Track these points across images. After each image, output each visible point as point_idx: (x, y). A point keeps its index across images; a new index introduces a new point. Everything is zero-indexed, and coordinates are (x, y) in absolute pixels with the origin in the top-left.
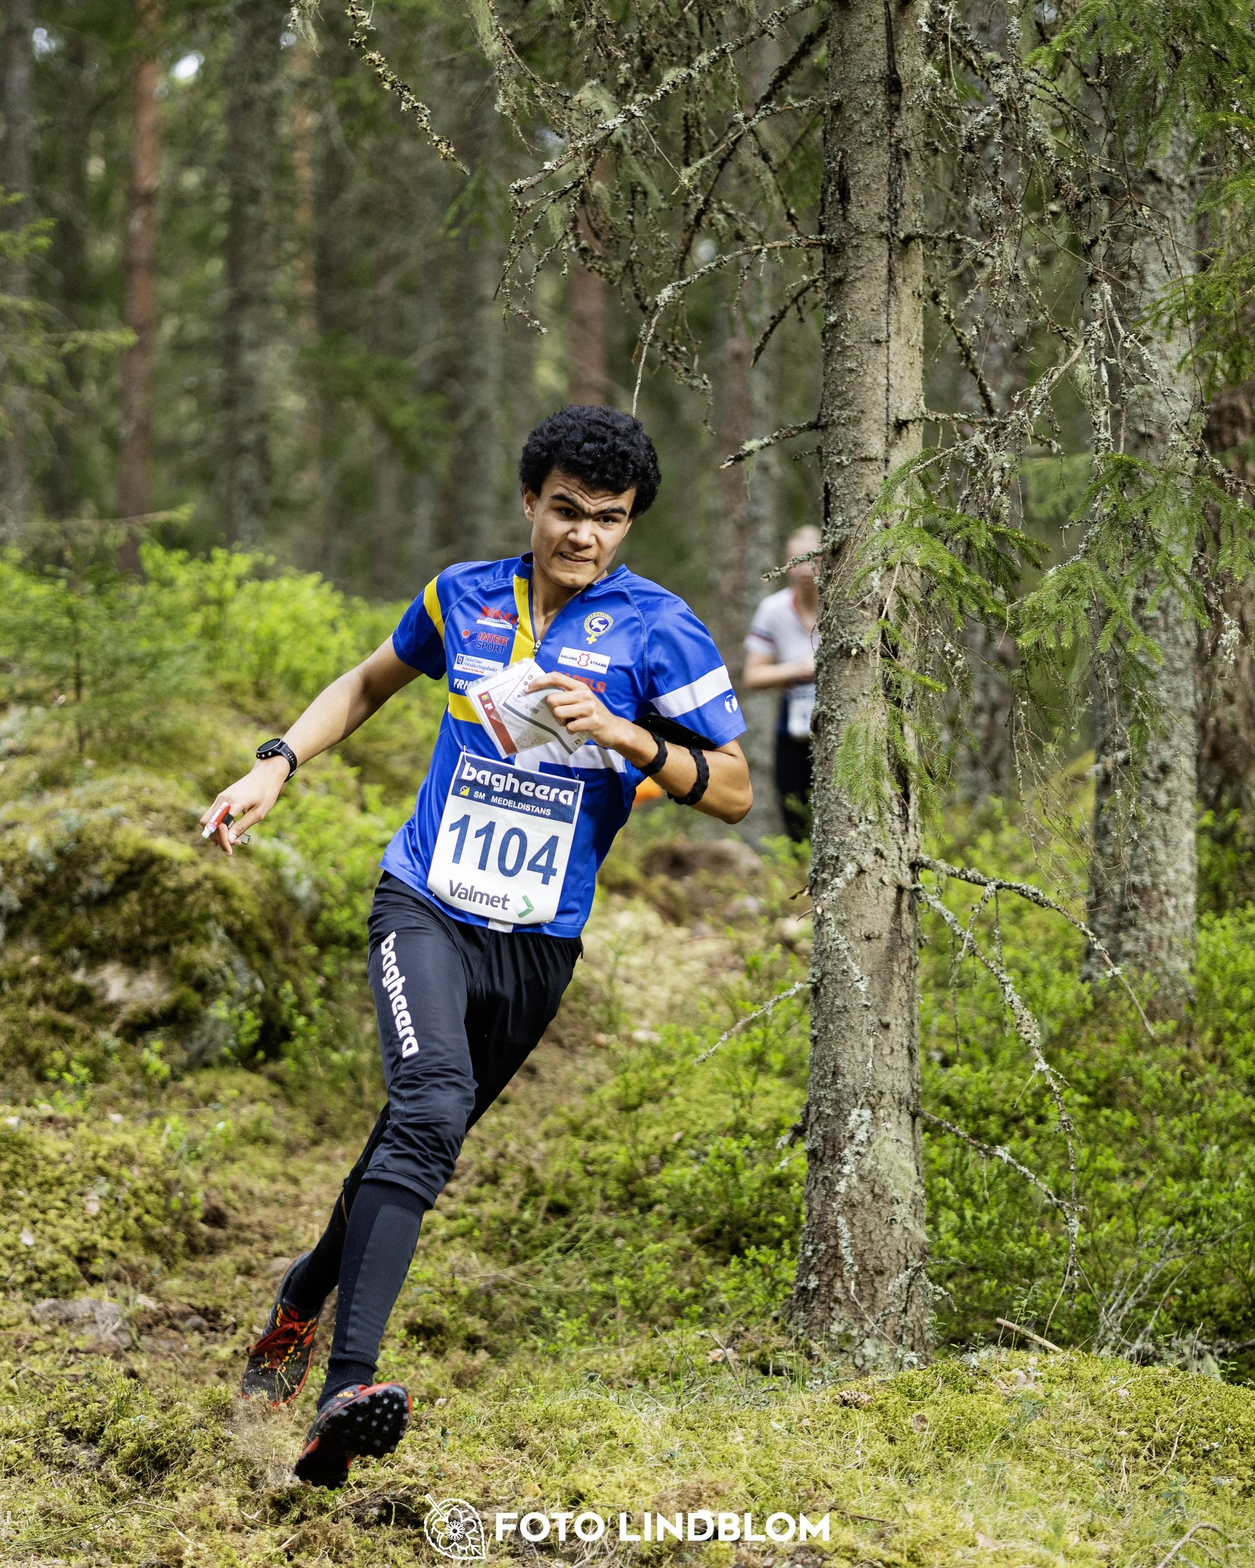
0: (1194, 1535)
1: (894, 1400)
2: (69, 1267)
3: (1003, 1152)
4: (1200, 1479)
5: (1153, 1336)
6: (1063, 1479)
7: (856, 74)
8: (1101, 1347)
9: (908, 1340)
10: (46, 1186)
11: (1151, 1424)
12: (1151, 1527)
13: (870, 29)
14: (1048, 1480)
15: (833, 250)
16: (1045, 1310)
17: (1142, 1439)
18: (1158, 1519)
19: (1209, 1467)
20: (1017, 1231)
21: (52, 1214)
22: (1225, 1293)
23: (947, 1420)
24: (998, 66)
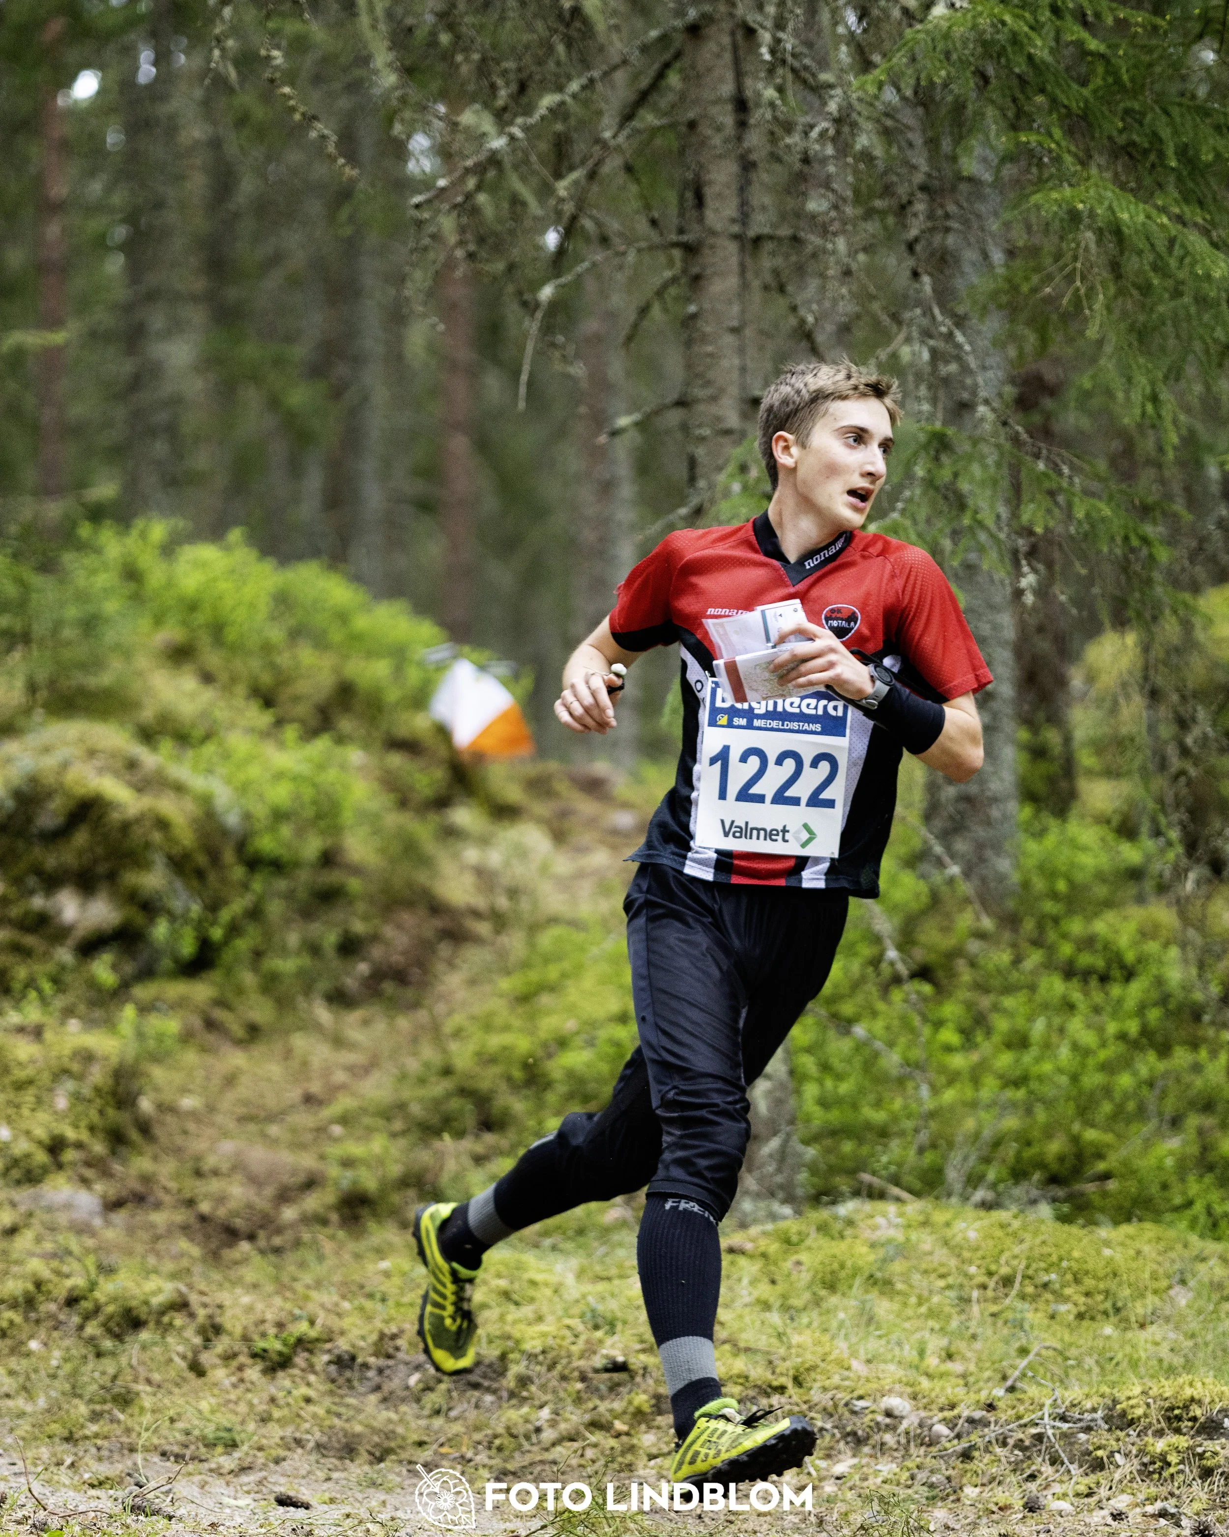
0: (1038, 1354)
1: (773, 1248)
2: (41, 1157)
3: (860, 1030)
4: (1041, 1305)
5: (993, 1186)
6: (923, 1310)
7: (707, 95)
8: (949, 1195)
9: (781, 1195)
10: (20, 1086)
11: (997, 1261)
12: (1001, 1348)
13: (718, 56)
14: (910, 1312)
15: (691, 250)
16: (900, 1165)
17: (990, 1274)
18: (1007, 1343)
19: (1048, 1296)
20: (871, 1097)
21: (25, 1112)
22: (1055, 1147)
23: (822, 1263)
24: (831, 86)
